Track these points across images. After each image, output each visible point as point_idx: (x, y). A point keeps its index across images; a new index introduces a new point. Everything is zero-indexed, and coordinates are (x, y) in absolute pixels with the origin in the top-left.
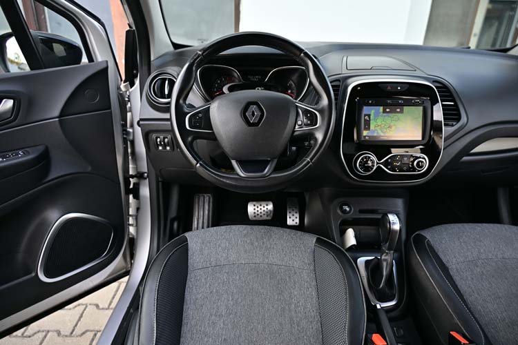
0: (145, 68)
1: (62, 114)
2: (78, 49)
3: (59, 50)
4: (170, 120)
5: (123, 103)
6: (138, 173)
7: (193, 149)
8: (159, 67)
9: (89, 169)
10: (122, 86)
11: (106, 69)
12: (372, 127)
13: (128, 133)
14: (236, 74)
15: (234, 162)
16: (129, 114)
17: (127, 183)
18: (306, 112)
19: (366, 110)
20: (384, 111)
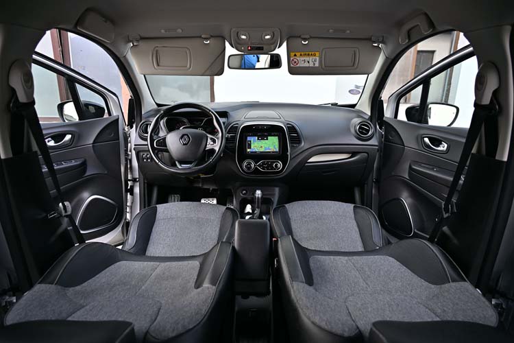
0: (139, 118)
1: (94, 142)
2: (103, 108)
3: (92, 109)
4: (147, 145)
5: (126, 137)
6: (133, 178)
7: (158, 156)
8: (146, 118)
9: (106, 172)
10: (126, 128)
11: (118, 119)
12: (252, 147)
13: (128, 155)
14: (185, 120)
15: (177, 162)
16: (129, 144)
17: (127, 185)
18: (211, 139)
19: (249, 138)
20: (258, 139)
